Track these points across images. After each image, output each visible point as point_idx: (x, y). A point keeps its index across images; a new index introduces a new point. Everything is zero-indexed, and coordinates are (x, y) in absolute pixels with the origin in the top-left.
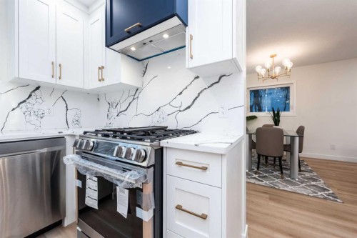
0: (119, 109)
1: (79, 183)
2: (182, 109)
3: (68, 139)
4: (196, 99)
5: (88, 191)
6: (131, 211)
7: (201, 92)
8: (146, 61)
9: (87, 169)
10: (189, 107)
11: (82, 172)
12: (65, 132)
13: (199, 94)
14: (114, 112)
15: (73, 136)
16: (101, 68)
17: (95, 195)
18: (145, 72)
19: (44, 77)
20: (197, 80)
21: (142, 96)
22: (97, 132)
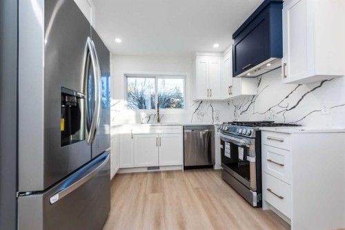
0: (242, 110)
1: (222, 146)
2: (288, 109)
3: (215, 126)
4: (300, 100)
5: (226, 149)
6: (245, 158)
7: (305, 95)
8: (260, 77)
9: (225, 138)
10: (294, 107)
11: (223, 140)
12: (215, 123)
13: (303, 97)
14: (239, 112)
15: (218, 125)
16: (230, 87)
17: (229, 151)
18: (259, 84)
19: (204, 97)
20: (299, 87)
21: (257, 100)
22: (229, 123)
